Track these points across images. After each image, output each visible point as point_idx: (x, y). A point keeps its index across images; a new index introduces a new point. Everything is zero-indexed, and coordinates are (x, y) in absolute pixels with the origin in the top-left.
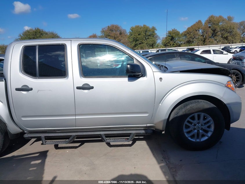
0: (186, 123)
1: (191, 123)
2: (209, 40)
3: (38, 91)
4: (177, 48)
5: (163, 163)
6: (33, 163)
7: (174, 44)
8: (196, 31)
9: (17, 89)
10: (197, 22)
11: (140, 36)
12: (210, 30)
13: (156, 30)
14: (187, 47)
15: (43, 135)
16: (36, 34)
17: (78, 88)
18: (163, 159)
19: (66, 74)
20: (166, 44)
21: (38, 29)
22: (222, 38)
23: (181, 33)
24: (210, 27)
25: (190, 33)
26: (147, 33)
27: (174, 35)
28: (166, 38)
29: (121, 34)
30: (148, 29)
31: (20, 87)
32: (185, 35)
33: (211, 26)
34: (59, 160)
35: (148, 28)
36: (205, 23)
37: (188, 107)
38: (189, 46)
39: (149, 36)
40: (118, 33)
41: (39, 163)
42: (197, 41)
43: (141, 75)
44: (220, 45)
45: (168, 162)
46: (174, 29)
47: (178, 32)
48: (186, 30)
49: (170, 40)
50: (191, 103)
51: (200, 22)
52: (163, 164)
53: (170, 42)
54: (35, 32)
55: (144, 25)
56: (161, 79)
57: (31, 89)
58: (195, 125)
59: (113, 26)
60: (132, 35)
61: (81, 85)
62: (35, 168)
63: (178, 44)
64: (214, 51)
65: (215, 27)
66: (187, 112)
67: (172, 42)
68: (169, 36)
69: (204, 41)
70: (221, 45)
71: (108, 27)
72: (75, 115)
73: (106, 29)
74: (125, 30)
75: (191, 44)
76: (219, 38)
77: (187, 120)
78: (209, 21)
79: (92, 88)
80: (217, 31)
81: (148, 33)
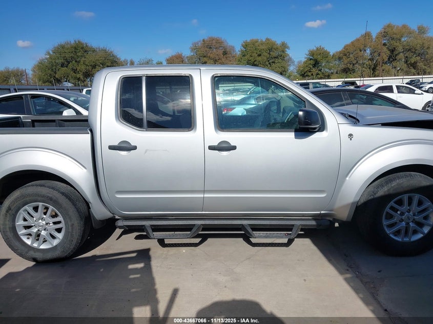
0: (387, 209)
1: (396, 211)
2: (383, 68)
3: (146, 152)
4: (324, 80)
5: (349, 274)
6: (131, 267)
7: (318, 74)
8: (361, 51)
9: (111, 148)
10: (362, 36)
11: (259, 58)
12: (385, 49)
13: (288, 48)
14: (343, 80)
15: (147, 223)
16: (75, 52)
17: (211, 148)
18: (348, 268)
19: (193, 124)
20: (305, 73)
21: (79, 42)
22: (406, 65)
23: (331, 54)
24: (385, 45)
25: (349, 55)
26: (271, 53)
27: (319, 58)
28: (305, 63)
29: (226, 54)
30: (275, 47)
31: (116, 143)
32: (340, 59)
33: (387, 43)
34: (173, 264)
35: (274, 44)
36: (377, 38)
37: (394, 184)
38: (346, 78)
39: (275, 58)
40: (220, 52)
41: (141, 268)
42: (360, 69)
43: (318, 129)
44: (402, 77)
45: (357, 273)
46: (320, 46)
47: (326, 51)
48: (342, 50)
49: (311, 67)
50: (399, 178)
51: (367, 35)
52: (348, 276)
53: (312, 70)
54: (75, 48)
55: (267, 39)
56: (351, 135)
57: (135, 148)
58: (402, 214)
59: (212, 39)
60: (244, 56)
61: (216, 144)
62: (138, 276)
63: (327, 74)
64: (398, 87)
65: (395, 44)
66: (391, 192)
67: (314, 71)
68: (311, 59)
69: (374, 69)
70: (404, 77)
71: (204, 41)
72: (204, 192)
73: (200, 44)
74: (234, 47)
75: (350, 73)
76: (401, 64)
77: (389, 206)
78: (384, 34)
79: (234, 148)
80: (397, 53)
81: (274, 54)
